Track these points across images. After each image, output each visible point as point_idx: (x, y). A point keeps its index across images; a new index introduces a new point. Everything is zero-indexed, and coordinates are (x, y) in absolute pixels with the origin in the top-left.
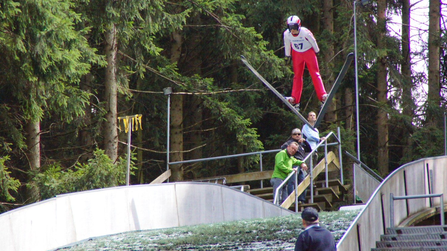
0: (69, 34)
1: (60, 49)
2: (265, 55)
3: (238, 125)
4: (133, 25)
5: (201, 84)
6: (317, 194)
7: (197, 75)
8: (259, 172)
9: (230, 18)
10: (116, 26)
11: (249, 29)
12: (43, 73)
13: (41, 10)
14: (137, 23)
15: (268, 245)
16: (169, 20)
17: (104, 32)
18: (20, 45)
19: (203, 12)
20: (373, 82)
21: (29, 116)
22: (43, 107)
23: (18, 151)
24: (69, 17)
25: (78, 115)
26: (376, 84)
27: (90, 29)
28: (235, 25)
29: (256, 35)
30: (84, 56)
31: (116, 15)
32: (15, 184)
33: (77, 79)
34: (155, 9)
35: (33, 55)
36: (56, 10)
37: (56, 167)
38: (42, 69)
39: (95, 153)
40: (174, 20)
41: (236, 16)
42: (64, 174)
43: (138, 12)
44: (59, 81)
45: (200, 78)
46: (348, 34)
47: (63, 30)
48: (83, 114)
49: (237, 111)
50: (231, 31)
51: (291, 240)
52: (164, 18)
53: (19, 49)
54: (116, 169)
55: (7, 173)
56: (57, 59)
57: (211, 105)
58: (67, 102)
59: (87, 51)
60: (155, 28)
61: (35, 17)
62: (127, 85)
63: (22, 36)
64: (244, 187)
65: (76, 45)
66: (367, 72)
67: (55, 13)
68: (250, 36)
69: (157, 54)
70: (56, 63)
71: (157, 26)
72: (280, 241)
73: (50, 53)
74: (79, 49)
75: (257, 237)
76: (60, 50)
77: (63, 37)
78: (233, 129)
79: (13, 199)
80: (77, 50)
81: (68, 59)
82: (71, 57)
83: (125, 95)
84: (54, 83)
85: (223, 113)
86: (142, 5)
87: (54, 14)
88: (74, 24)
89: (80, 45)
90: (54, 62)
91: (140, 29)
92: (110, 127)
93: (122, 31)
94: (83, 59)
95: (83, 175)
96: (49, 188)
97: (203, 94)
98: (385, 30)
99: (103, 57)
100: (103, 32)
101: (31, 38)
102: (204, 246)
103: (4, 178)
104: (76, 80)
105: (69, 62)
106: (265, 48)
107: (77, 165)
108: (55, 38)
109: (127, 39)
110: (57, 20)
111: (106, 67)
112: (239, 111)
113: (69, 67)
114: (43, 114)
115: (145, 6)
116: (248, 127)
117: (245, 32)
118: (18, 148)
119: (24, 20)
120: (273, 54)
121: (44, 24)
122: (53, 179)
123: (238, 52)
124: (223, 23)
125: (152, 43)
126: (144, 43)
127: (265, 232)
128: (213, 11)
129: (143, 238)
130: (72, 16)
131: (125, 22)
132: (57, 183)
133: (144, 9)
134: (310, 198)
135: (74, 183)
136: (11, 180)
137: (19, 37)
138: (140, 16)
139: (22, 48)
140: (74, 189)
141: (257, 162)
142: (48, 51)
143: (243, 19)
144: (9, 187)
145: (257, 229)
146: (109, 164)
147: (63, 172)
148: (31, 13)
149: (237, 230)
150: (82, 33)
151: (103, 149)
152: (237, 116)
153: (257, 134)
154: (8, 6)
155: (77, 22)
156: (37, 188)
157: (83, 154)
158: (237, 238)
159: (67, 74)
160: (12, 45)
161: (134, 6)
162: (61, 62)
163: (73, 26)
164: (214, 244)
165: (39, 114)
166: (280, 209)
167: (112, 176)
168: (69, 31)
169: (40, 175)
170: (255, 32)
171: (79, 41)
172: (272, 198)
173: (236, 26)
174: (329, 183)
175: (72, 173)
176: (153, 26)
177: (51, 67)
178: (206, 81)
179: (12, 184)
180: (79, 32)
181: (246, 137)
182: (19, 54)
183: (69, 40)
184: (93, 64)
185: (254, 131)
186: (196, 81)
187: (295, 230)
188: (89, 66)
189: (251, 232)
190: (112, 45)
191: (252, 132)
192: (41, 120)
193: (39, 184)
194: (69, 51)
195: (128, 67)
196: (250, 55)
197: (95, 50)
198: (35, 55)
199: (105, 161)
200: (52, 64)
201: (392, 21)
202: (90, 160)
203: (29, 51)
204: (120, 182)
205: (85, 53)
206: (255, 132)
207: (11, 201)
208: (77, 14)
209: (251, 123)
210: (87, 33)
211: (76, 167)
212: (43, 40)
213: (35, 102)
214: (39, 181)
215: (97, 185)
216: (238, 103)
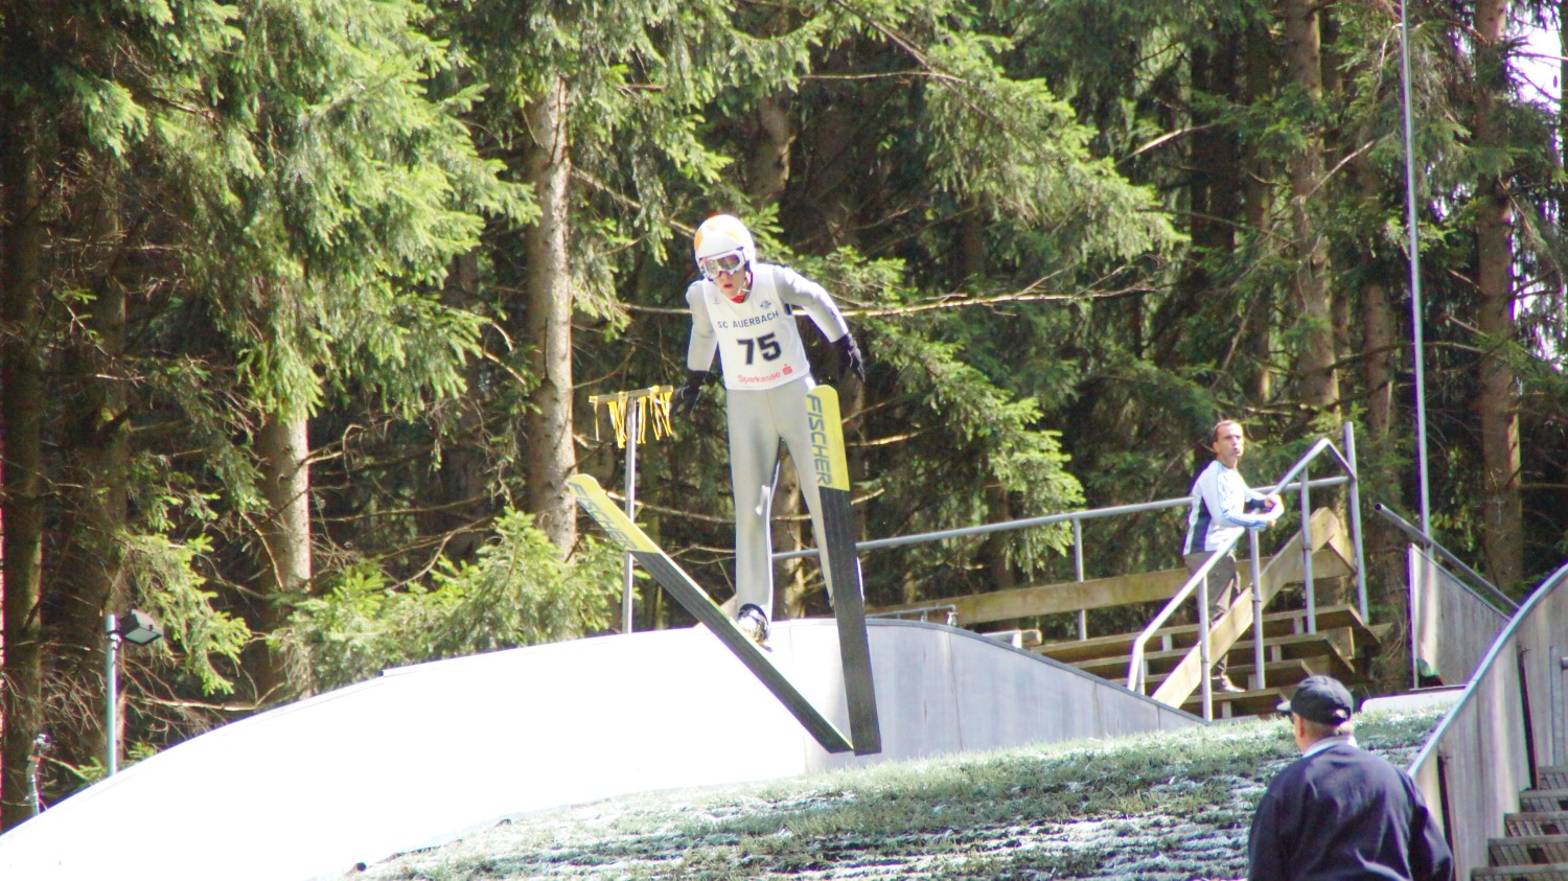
0: (408, 113)
1: (379, 163)
2: (1083, 176)
3: (994, 424)
4: (628, 79)
5: (864, 282)
6: (1277, 654)
7: (847, 250)
8: (1072, 584)
9: (960, 49)
10: (569, 84)
11: (1024, 87)
12: (322, 248)
13: (312, 30)
14: (640, 71)
15: (1122, 834)
16: (751, 59)
17: (527, 103)
18: (240, 152)
19: (865, 30)
20: (1463, 264)
21: (271, 400)
22: (319, 369)
23: (236, 524)
24: (407, 54)
25: (441, 394)
26: (1474, 270)
27: (481, 94)
28: (979, 72)
29: (1051, 107)
30: (459, 187)
31: (568, 43)
32: (231, 634)
33: (436, 269)
34: (701, 22)
35: (287, 185)
36: (364, 31)
37: (366, 577)
38: (317, 234)
39: (500, 525)
40: (767, 57)
41: (980, 42)
42: (396, 601)
43: (642, 33)
44: (374, 278)
45: (858, 260)
46: (1375, 98)
47: (387, 100)
48: (459, 391)
49: (989, 374)
50: (965, 94)
51: (1204, 814)
52: (733, 52)
53: (238, 166)
54: (575, 580)
55: (203, 597)
56: (368, 199)
57: (897, 353)
58: (405, 348)
59: (468, 169)
60: (702, 87)
61: (292, 55)
62: (609, 288)
63: (246, 122)
64: (1024, 636)
65: (430, 152)
66: (1443, 228)
67: (358, 40)
68: (1030, 111)
69: (712, 175)
70: (365, 213)
71: (709, 81)
72: (1165, 819)
73: (345, 178)
74: (443, 164)
75: (1085, 804)
76: (380, 169)
77: (387, 122)
78: (975, 435)
79: (227, 686)
80: (436, 167)
81: (405, 197)
82: (416, 191)
83: (603, 322)
84: (361, 282)
85: (942, 382)
86: (655, 9)
87: (356, 45)
88: (426, 77)
89: (445, 149)
90: (357, 211)
91: (652, 91)
92: (548, 436)
93: (587, 98)
94: (457, 198)
95: (460, 601)
96: (344, 650)
97: (869, 314)
98: (1502, 79)
99: (526, 189)
100: (522, 105)
101: (276, 129)
102: (901, 838)
103: (194, 613)
104: (432, 273)
105: (411, 209)
106: (1085, 153)
107: (437, 567)
108: (359, 128)
109: (605, 126)
110: (367, 64)
111: (537, 223)
112: (997, 371)
113: (410, 226)
114: (321, 393)
115: (666, 10)
116: (1029, 427)
117: (1013, 98)
118: (236, 514)
119: (255, 66)
120: (1113, 173)
121: (322, 80)
122: (359, 619)
123: (990, 166)
124: (936, 65)
125: (691, 139)
126: (664, 138)
127: (1111, 788)
128: (900, 25)
129: (686, 814)
130: (415, 51)
131: (599, 70)
132: (374, 630)
133: (664, 21)
134: (1254, 672)
135: (430, 629)
136: (218, 621)
137: (235, 126)
138: (650, 47)
139: (249, 163)
140: (431, 650)
141: (1063, 552)
142: (337, 172)
143: (1004, 51)
144: (211, 644)
145: (1083, 778)
146: (550, 563)
147: (390, 592)
148: (277, 40)
149: (1013, 781)
150: (450, 110)
151: (527, 512)
152: (990, 391)
153: (1062, 451)
154: (199, 18)
155: (435, 69)
156: (304, 652)
157: (460, 530)
158: (1017, 811)
159: (403, 251)
160: (214, 152)
161: (630, 11)
162: (384, 209)
163: (420, 82)
164: (936, 832)
165: (307, 394)
166: (1154, 708)
167: (561, 605)
168: (408, 101)
169: (314, 604)
170: (1047, 97)
171: (441, 138)
172: (1123, 671)
173: (983, 78)
174: (1319, 618)
175: (425, 597)
176: (696, 82)
177: (351, 228)
178: (881, 270)
179: (219, 636)
180: (441, 106)
181: (1023, 465)
182: (240, 185)
183: (409, 134)
184: (492, 215)
185: (1048, 440)
186: (843, 270)
187: (1216, 778)
188: (477, 223)
189: (1061, 787)
190: (550, 150)
191: (1044, 446)
192: (315, 414)
193: (308, 635)
194: (410, 169)
195: (611, 224)
196: (1032, 176)
197: (498, 165)
198: (292, 187)
199: (535, 552)
200: (353, 217)
201: (1525, 49)
202: (484, 549)
203: (272, 173)
204: (589, 624)
205: (462, 179)
206: (1055, 445)
207: (219, 697)
208: (434, 44)
209: (1039, 415)
210: (470, 108)
211: (437, 576)
212: (318, 136)
213: (291, 352)
214: (310, 628)
215: (511, 635)
216: (990, 345)
